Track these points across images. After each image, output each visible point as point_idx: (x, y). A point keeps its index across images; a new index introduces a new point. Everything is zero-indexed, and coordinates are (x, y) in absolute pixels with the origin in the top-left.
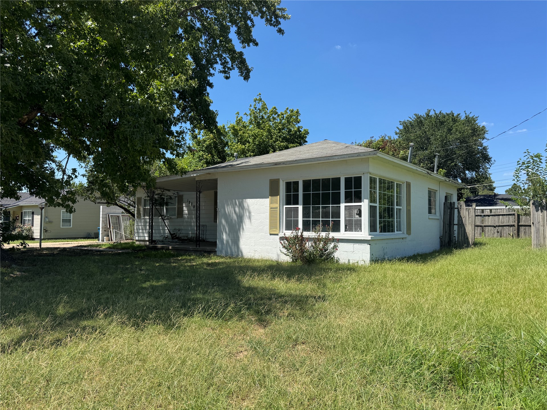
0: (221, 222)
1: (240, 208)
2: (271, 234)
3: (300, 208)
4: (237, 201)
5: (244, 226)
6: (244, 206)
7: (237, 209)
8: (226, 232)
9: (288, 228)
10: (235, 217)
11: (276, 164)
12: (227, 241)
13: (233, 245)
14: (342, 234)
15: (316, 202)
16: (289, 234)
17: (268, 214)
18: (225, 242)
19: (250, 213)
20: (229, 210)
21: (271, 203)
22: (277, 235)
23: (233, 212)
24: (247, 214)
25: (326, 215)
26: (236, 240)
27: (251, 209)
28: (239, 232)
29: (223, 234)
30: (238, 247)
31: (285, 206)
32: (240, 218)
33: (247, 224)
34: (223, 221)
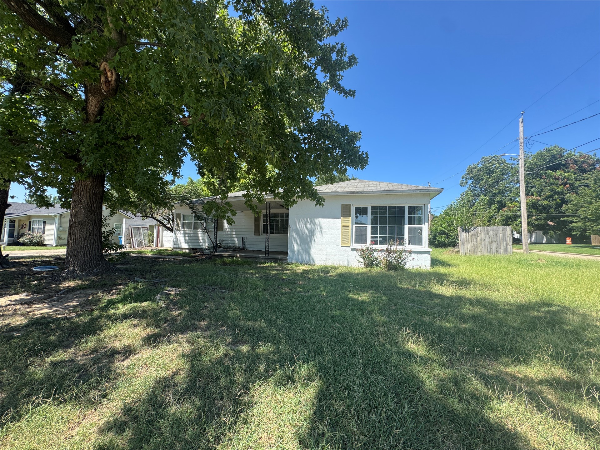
0: (292, 236)
1: (312, 224)
2: (342, 246)
3: (369, 227)
4: (308, 219)
5: (315, 238)
6: (315, 223)
7: (308, 226)
8: (297, 243)
9: (357, 241)
10: (307, 232)
11: (353, 193)
12: (298, 251)
13: (304, 252)
14: (408, 247)
15: (383, 222)
16: (359, 246)
17: (340, 231)
18: (296, 253)
19: (321, 228)
20: (300, 226)
21: (343, 222)
22: (349, 247)
23: (305, 227)
24: (319, 229)
25: (392, 232)
26: (308, 251)
27: (323, 225)
28: (310, 244)
29: (294, 246)
30: (309, 255)
31: (354, 225)
32: (312, 233)
33: (318, 237)
34: (294, 235)
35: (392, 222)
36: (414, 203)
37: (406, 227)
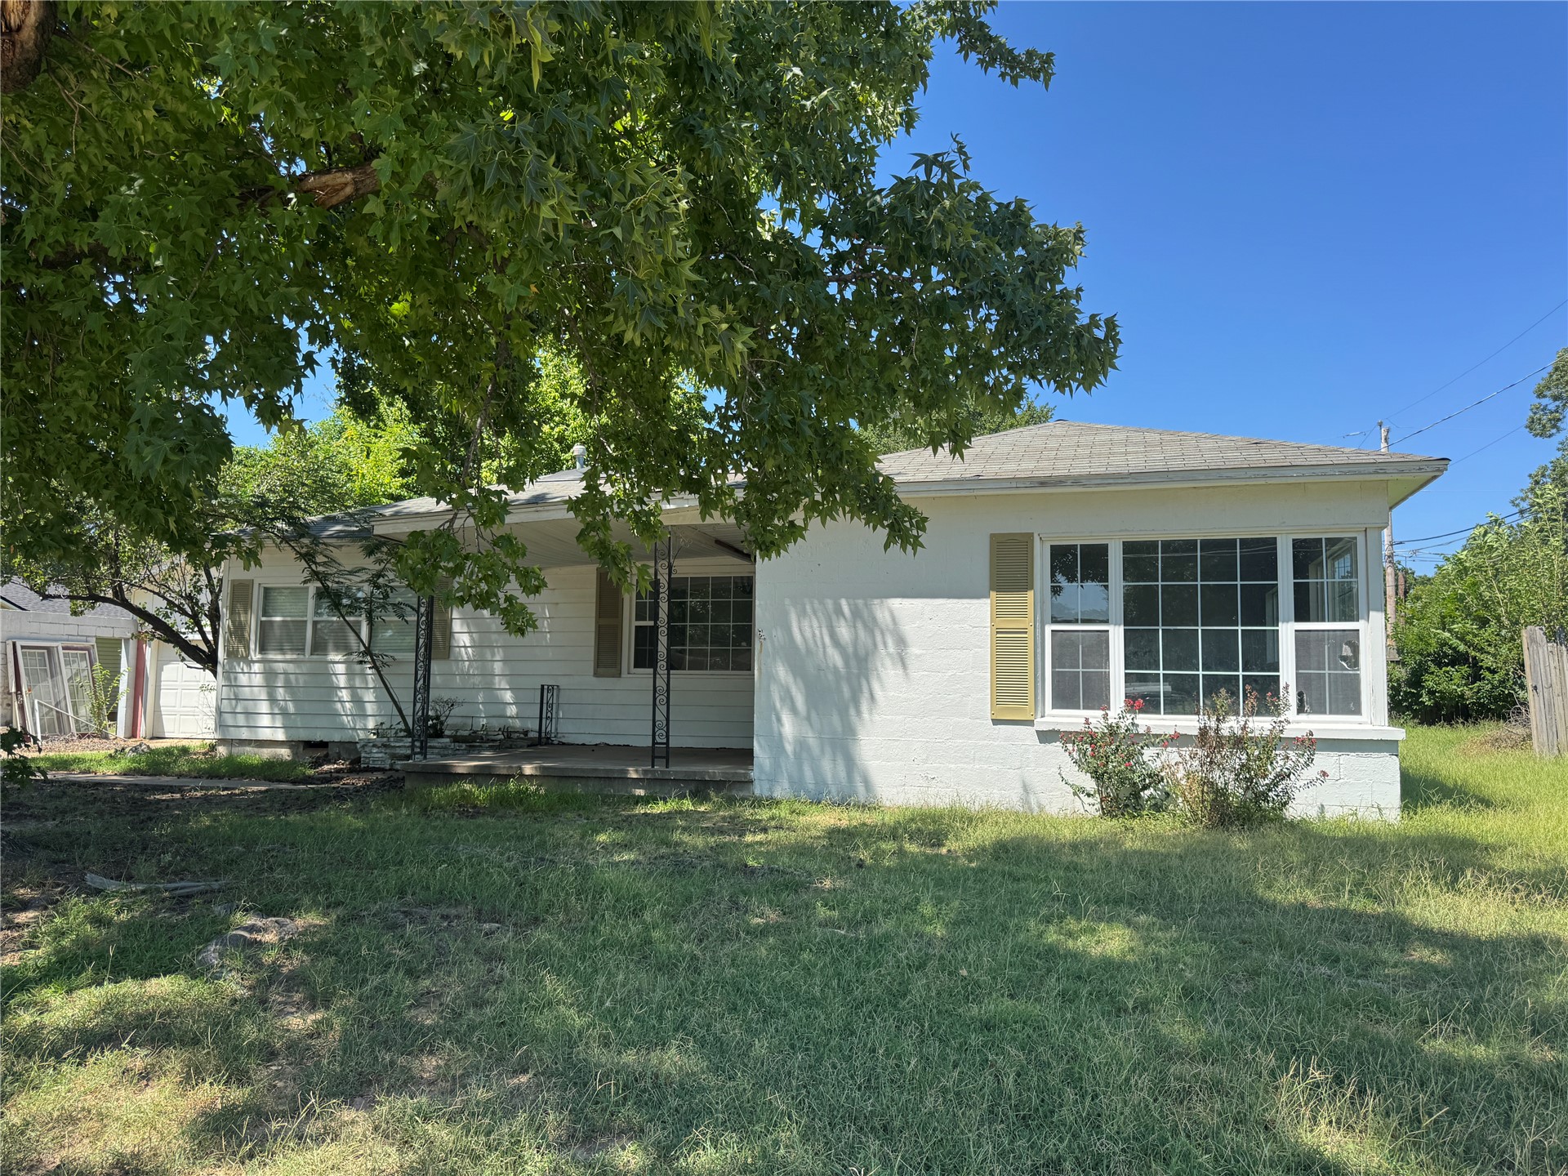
0: (771, 677)
1: (859, 625)
2: (996, 722)
3: (1116, 635)
4: (844, 602)
5: (876, 686)
6: (874, 619)
7: (844, 632)
8: (794, 710)
9: (1065, 697)
10: (836, 658)
11: (1043, 483)
12: (801, 744)
13: (828, 749)
14: (1298, 724)
15: (1180, 609)
16: (1073, 719)
17: (985, 653)
18: (789, 748)
19: (901, 642)
20: (808, 634)
21: (998, 612)
22: (1030, 723)
23: (827, 640)
24: (892, 649)
25: (1220, 653)
26: (842, 743)
27: (908, 629)
28: (852, 711)
29: (779, 720)
30: (850, 762)
31: (1049, 628)
32: (860, 665)
33: (888, 682)
34: (782, 672)
35: (1219, 608)
36: (1318, 524)
37: (1287, 632)
